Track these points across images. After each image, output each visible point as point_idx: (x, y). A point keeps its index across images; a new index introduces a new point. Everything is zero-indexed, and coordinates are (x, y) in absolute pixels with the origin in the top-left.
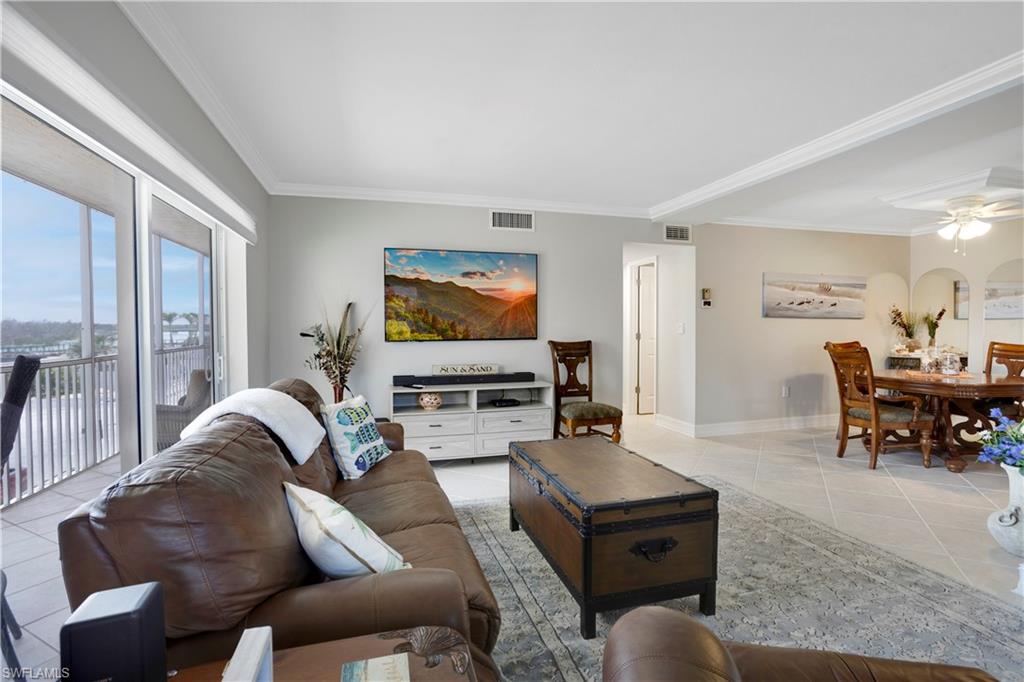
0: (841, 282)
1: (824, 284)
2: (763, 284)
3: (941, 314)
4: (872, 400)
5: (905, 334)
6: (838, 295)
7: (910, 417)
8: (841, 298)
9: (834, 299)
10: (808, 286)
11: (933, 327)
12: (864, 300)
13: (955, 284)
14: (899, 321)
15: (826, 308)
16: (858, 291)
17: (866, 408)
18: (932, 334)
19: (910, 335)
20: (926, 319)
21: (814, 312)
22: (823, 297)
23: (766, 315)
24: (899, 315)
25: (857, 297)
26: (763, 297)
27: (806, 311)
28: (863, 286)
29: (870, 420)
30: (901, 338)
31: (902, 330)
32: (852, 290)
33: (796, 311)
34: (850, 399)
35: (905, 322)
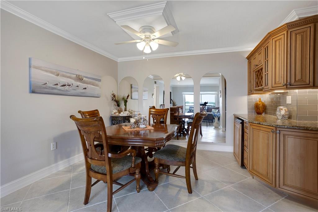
0: (89, 76)
1: (79, 76)
2: (30, 67)
3: (128, 97)
4: (107, 159)
5: (117, 105)
6: (87, 83)
7: (130, 165)
8: (89, 85)
9: (85, 85)
10: (68, 75)
11: (126, 102)
12: (100, 88)
13: (131, 85)
14: (114, 99)
15: (80, 90)
16: (97, 82)
17: (103, 165)
18: (125, 105)
19: (118, 105)
20: (123, 98)
21: (73, 92)
22: (78, 83)
23: (33, 92)
24: (114, 96)
25: (97, 85)
26: (30, 77)
27: (67, 90)
28: (100, 80)
29: (106, 175)
30: (115, 107)
31: (115, 103)
32: (94, 81)
33: (60, 90)
34: (91, 159)
35: (117, 100)
